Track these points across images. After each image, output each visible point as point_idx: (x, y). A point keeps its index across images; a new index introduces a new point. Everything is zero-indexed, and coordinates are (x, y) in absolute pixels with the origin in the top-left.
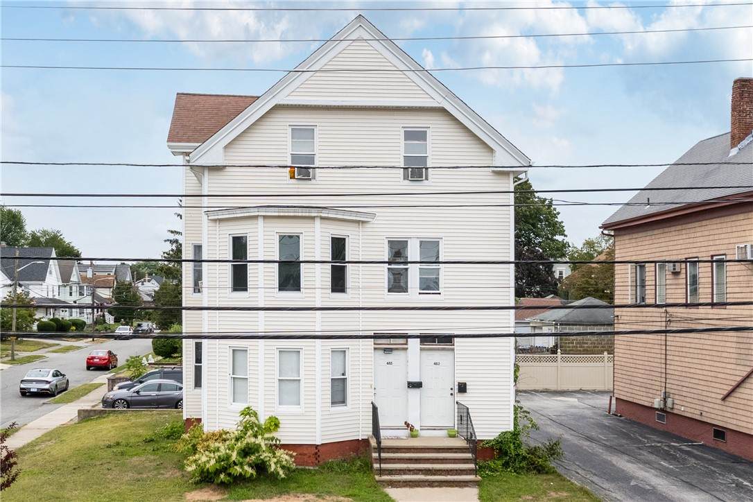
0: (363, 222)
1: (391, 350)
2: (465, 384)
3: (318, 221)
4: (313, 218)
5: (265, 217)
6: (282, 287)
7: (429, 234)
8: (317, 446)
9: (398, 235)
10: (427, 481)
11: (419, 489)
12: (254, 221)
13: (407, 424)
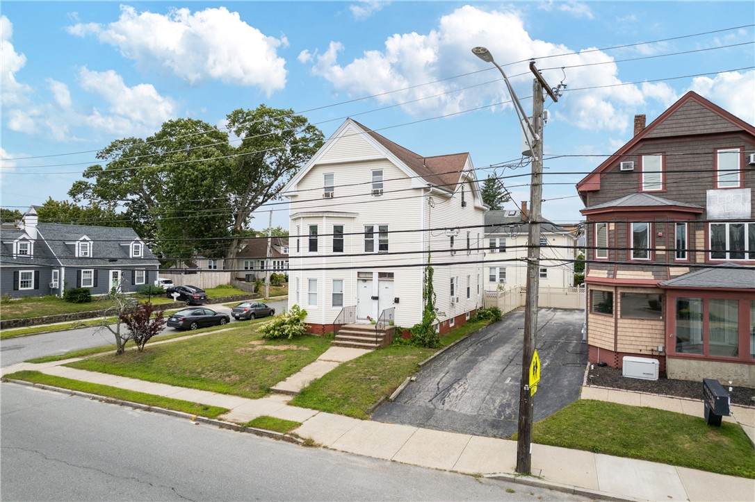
0: (354, 218)
1: (365, 281)
2: (398, 299)
3: (324, 218)
4: (322, 217)
5: (303, 217)
6: (310, 250)
7: (383, 223)
8: (323, 325)
9: (369, 223)
10: (353, 345)
11: (349, 349)
12: (299, 220)
13: (368, 317)
